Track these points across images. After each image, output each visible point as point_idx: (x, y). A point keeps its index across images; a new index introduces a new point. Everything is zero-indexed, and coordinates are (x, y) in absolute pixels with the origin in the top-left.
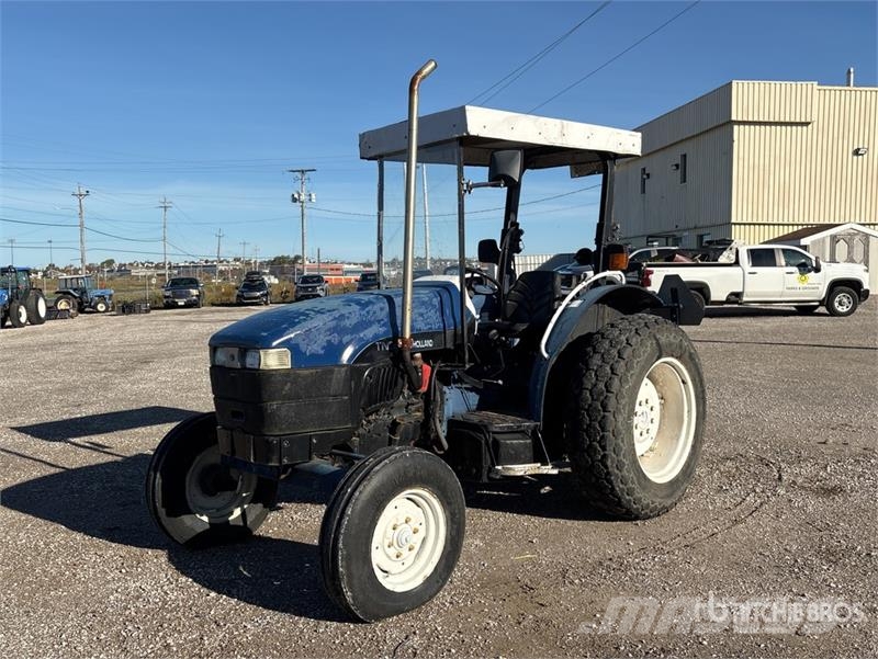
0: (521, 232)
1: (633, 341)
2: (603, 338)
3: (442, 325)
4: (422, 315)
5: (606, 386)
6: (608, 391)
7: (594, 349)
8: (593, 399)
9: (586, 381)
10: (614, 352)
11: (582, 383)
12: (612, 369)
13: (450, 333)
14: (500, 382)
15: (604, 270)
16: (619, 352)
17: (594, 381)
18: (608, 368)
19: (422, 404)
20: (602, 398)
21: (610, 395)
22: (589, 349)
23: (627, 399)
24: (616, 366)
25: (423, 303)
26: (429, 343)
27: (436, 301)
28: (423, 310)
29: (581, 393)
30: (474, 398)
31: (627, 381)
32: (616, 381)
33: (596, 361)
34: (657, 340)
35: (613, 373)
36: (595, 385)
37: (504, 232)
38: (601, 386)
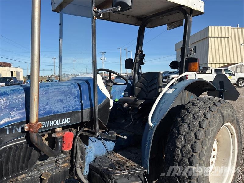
0: (144, 55)
1: (208, 116)
2: (188, 112)
3: (79, 107)
4: (61, 101)
5: (191, 147)
6: (193, 151)
7: (183, 120)
8: (182, 155)
9: (178, 143)
10: (196, 123)
11: (176, 144)
12: (195, 135)
13: (86, 111)
14: (125, 137)
15: (185, 72)
16: (199, 123)
17: (183, 142)
18: (193, 135)
19: (69, 157)
20: (189, 156)
21: (194, 154)
22: (180, 119)
23: (206, 157)
24: (198, 133)
25: (63, 93)
26: (67, 121)
27: (76, 90)
28: (62, 97)
29: (174, 150)
30: (111, 145)
31: (206, 144)
32: (199, 143)
33: (184, 129)
34: (222, 114)
35: (196, 138)
36: (184, 146)
37: (136, 55)
38: (188, 147)
